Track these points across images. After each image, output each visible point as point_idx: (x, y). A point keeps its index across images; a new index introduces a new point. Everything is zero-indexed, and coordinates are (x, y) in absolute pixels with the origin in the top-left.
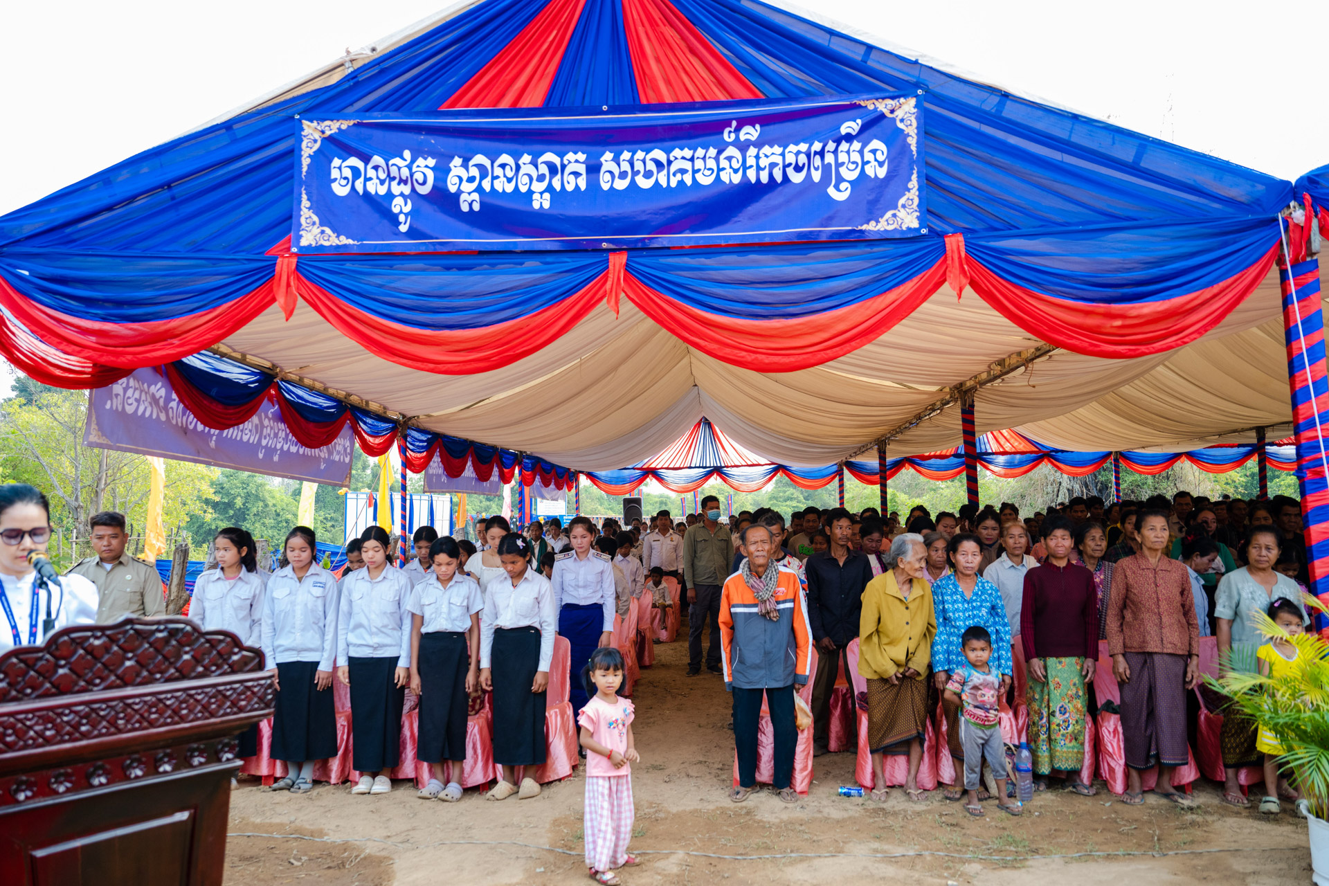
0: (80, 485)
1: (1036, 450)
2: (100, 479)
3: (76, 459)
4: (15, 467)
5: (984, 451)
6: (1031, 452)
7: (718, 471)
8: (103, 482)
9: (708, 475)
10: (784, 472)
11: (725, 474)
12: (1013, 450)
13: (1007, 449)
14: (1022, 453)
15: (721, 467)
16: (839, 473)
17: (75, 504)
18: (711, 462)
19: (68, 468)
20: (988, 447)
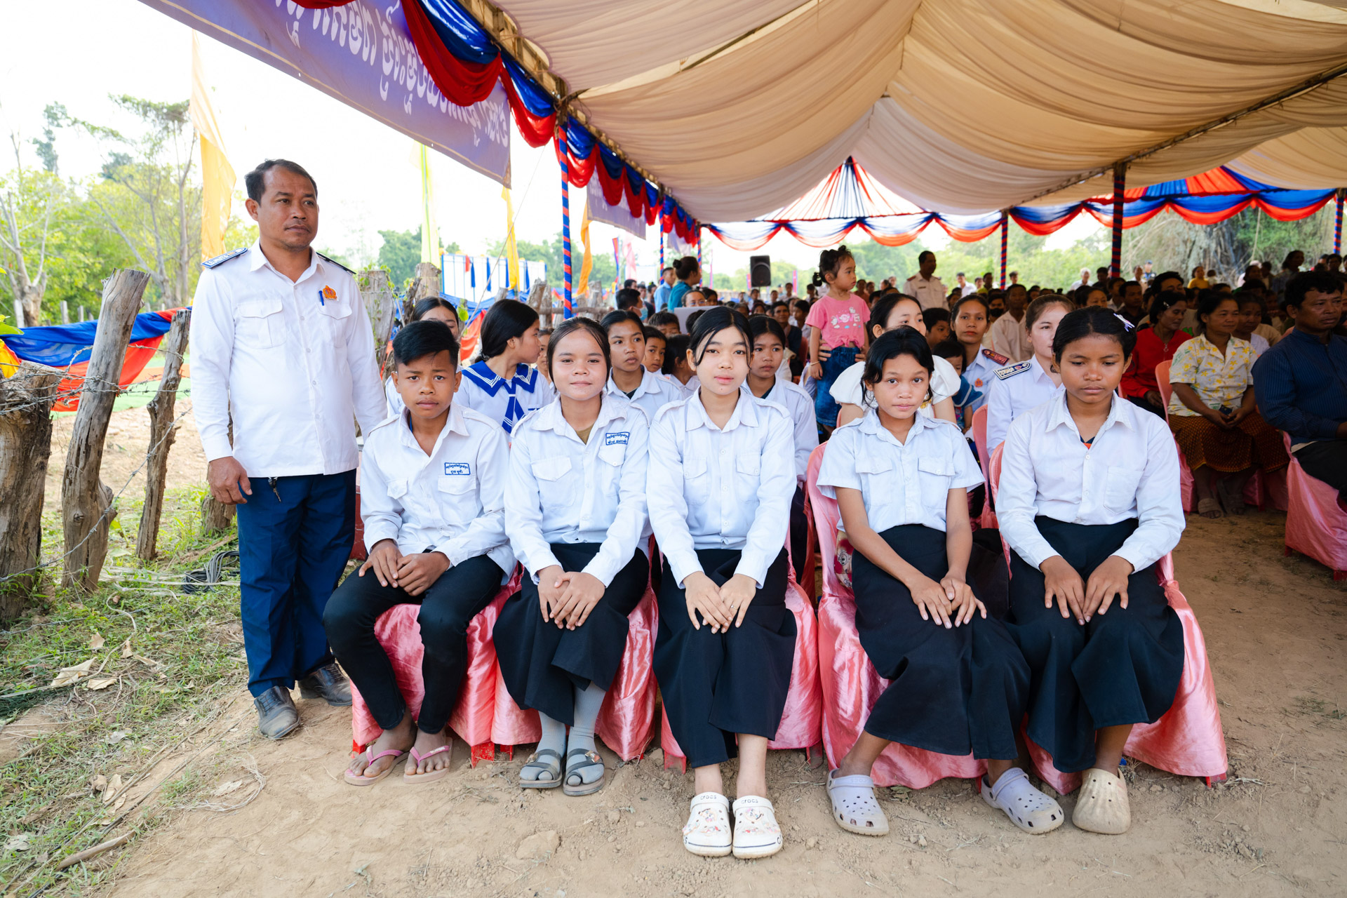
0: (163, 259)
1: (1241, 188)
2: (182, 252)
3: (156, 231)
4: (97, 241)
5: (1178, 192)
6: (1237, 192)
7: (861, 221)
8: (186, 254)
9: (850, 226)
10: (937, 221)
11: (869, 225)
12: (1215, 190)
13: (1208, 190)
14: (1226, 193)
15: (864, 218)
16: (1003, 222)
17: (160, 278)
18: (855, 213)
19: (150, 241)
20: (1184, 188)
